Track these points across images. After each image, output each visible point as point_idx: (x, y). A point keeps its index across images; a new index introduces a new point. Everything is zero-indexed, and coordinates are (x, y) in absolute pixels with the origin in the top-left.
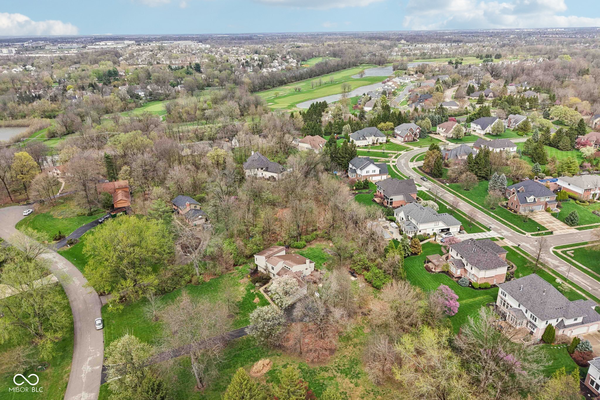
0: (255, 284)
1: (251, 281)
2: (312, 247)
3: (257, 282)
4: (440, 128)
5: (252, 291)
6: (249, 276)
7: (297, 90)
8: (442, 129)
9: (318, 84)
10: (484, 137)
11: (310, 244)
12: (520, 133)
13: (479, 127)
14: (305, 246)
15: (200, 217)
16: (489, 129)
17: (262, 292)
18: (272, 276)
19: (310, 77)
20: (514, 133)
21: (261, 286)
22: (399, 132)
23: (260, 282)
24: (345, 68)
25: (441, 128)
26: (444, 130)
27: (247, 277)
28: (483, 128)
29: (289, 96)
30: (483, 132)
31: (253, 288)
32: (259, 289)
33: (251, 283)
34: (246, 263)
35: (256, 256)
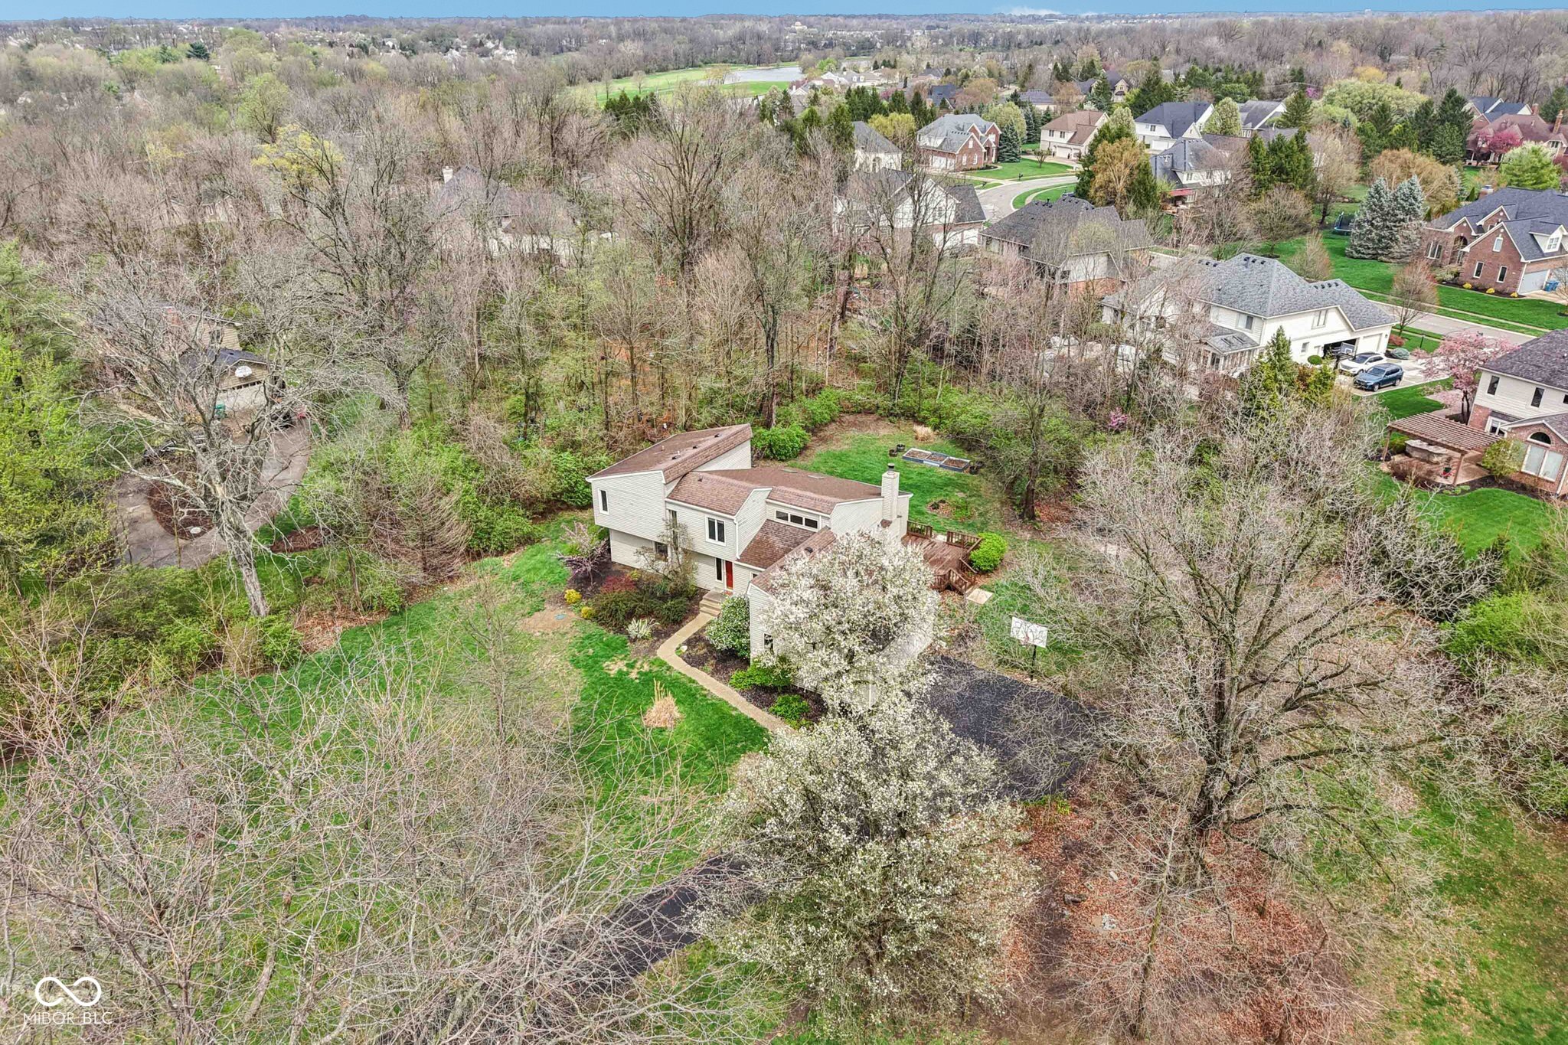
0: (621, 629)
1: (595, 617)
2: (835, 448)
3: (630, 615)
4: (1051, 132)
5: (614, 667)
6: (572, 594)
8: (1062, 135)
11: (824, 440)
13: (1161, 131)
14: (806, 448)
15: (243, 371)
17: (680, 666)
18: (705, 577)
21: (660, 635)
22: (935, 144)
23: (649, 613)
25: (1057, 134)
26: (1069, 136)
27: (562, 600)
31: (611, 650)
32: (652, 649)
33: (593, 628)
34: (528, 540)
35: (597, 485)
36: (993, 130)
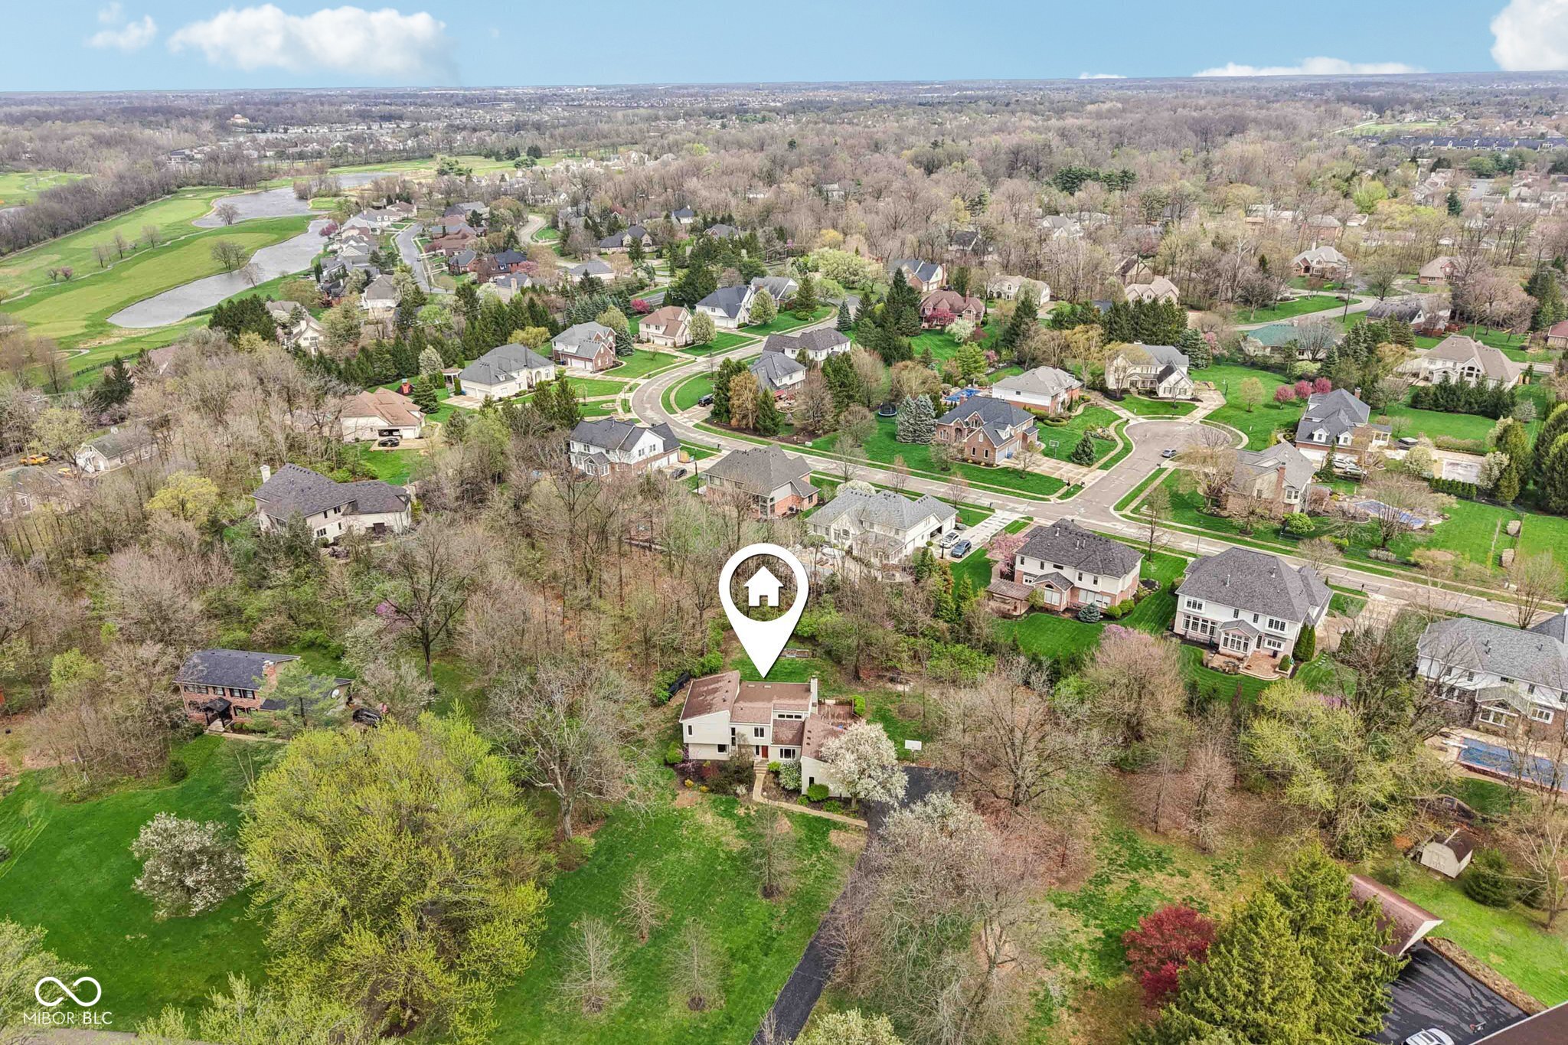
4: (648, 326)
7: (60, 276)
8: (657, 328)
9: (115, 252)
10: (737, 332)
12: (801, 314)
13: (720, 312)
16: (743, 316)
19: (55, 235)
20: (785, 317)
22: (572, 350)
24: (142, 202)
25: (651, 328)
26: (663, 329)
28: (732, 313)
29: (42, 298)
30: (732, 324)
32: (750, 798)
35: (686, 723)
36: (611, 333)
